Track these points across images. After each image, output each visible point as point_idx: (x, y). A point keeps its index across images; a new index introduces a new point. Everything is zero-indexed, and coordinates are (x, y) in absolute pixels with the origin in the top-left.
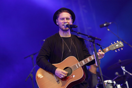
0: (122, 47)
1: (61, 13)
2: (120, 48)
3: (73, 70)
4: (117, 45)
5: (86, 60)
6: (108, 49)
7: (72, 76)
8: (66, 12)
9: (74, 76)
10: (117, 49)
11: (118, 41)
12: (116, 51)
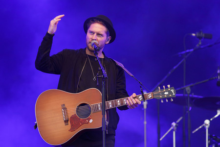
0: (173, 98)
1: (94, 23)
2: (169, 99)
3: (92, 112)
4: (166, 93)
5: (116, 102)
6: (151, 96)
7: (89, 120)
8: (101, 24)
9: (91, 121)
10: (164, 99)
11: (169, 86)
12: (162, 102)
